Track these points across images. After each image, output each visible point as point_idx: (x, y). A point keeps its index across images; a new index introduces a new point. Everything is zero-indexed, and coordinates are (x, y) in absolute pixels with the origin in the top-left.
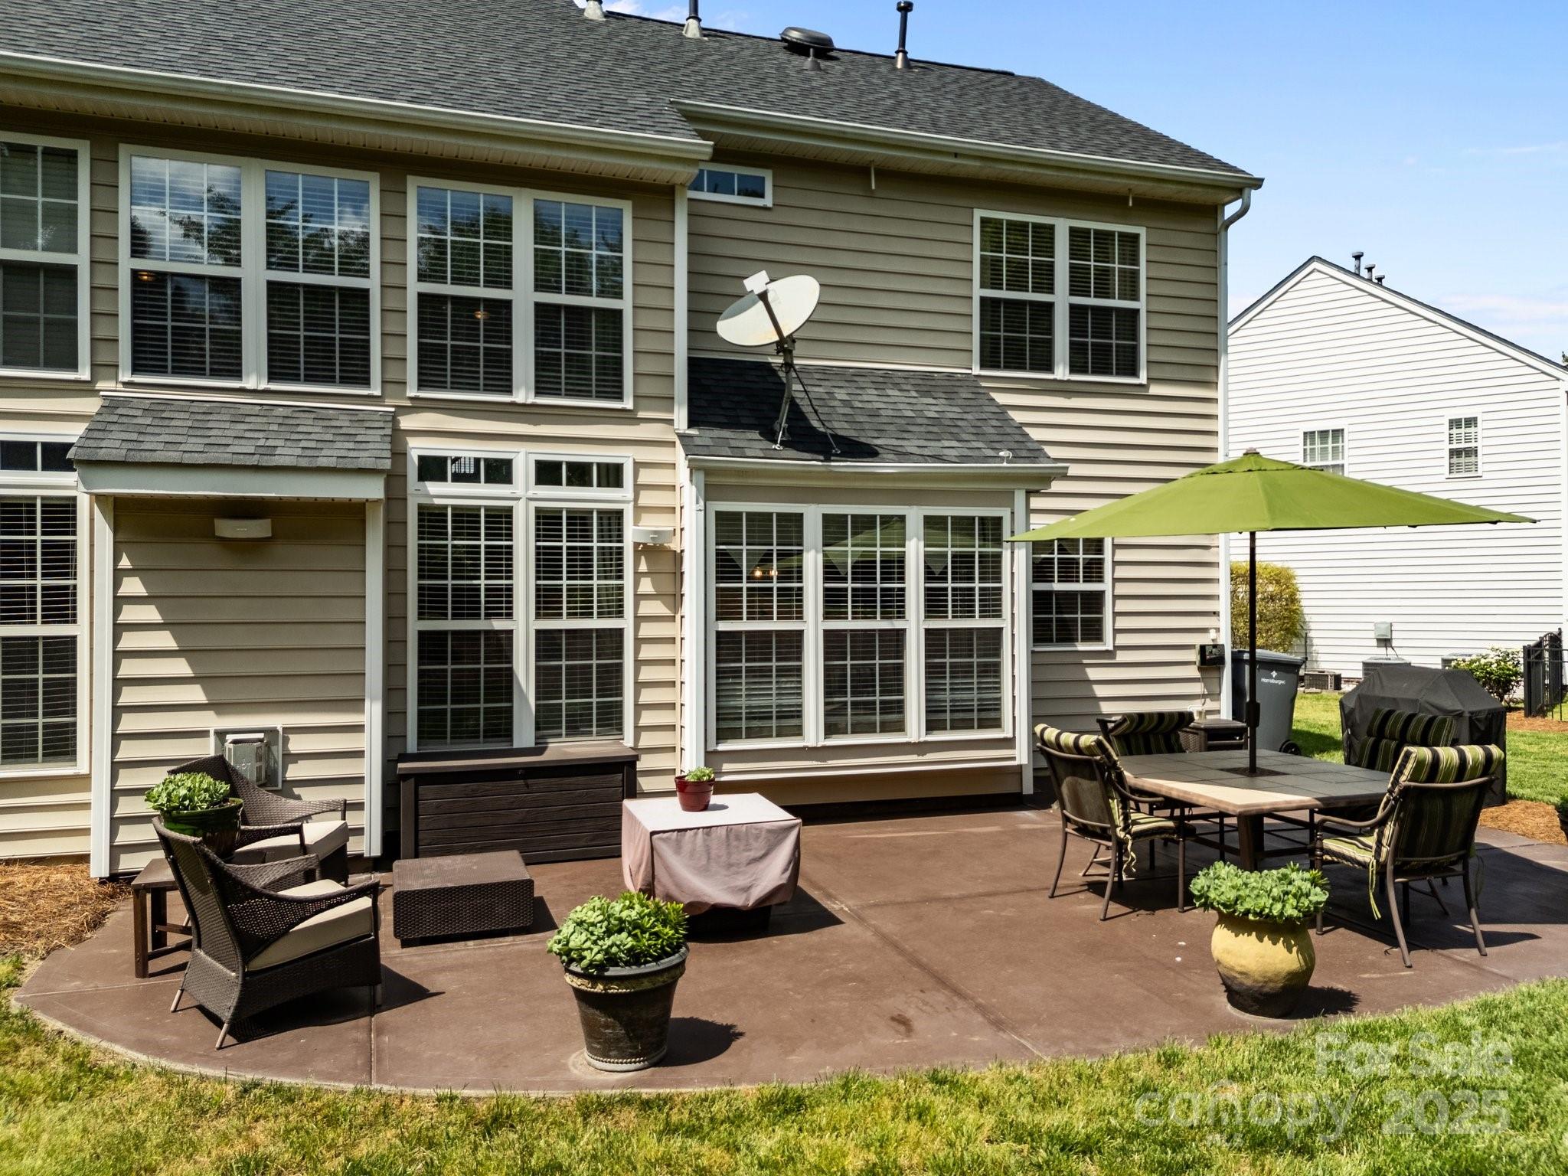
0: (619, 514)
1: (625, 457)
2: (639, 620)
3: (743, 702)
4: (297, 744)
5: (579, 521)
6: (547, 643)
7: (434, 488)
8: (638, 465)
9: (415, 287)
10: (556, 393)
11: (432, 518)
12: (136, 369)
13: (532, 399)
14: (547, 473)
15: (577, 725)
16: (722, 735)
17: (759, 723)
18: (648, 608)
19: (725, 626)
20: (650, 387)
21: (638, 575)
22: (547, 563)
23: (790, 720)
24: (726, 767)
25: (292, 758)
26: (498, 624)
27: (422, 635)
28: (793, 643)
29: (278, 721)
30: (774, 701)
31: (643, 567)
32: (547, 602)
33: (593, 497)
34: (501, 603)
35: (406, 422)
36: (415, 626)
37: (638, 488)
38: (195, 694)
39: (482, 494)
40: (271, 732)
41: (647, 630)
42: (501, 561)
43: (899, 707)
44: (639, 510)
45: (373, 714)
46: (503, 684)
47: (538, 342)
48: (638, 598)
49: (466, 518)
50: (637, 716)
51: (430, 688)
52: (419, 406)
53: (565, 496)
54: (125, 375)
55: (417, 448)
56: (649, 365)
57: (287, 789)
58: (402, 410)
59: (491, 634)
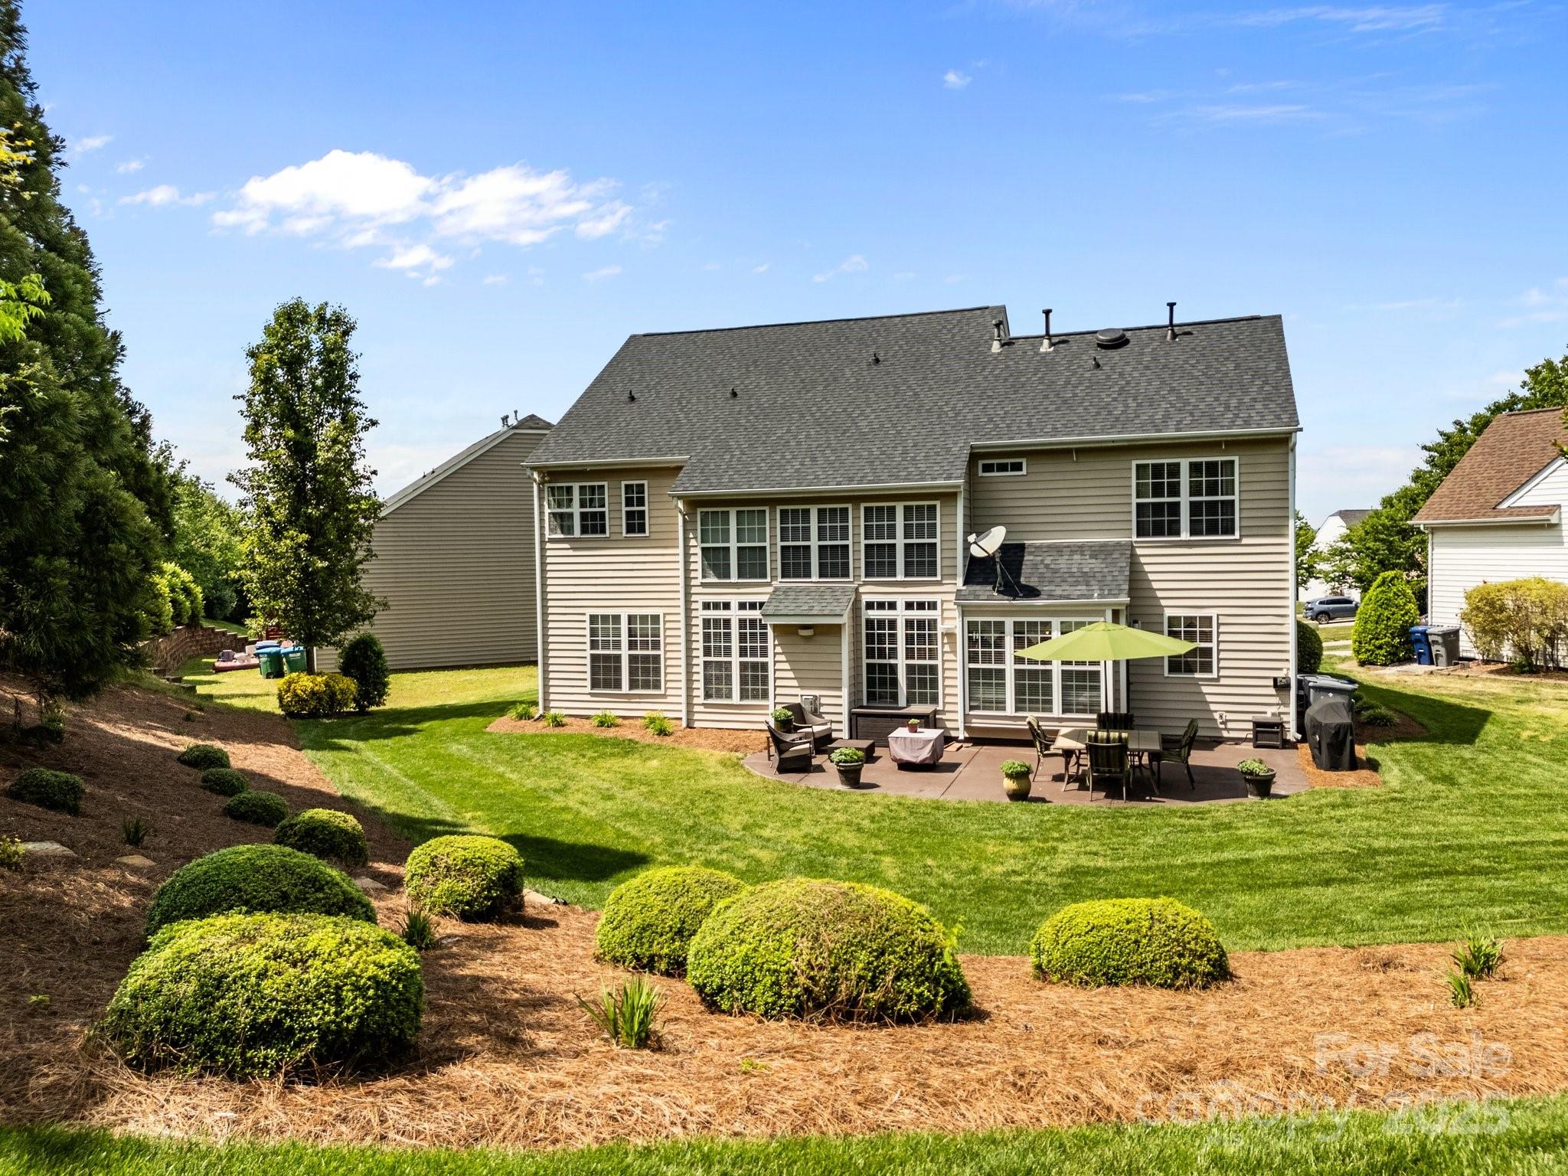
0: (935, 621)
1: (937, 598)
2: (944, 661)
3: (981, 696)
4: (823, 700)
5: (921, 624)
6: (910, 669)
7: (870, 612)
8: (943, 602)
9: (863, 542)
10: (912, 575)
11: (870, 623)
12: (783, 577)
13: (903, 579)
14: (909, 606)
15: (923, 700)
16: (972, 708)
17: (987, 704)
18: (947, 657)
19: (972, 666)
20: (947, 571)
21: (943, 644)
22: (909, 639)
23: (1000, 704)
24: (974, 721)
25: (821, 705)
26: (892, 661)
27: (868, 664)
28: (1001, 673)
29: (817, 693)
30: (994, 696)
31: (946, 641)
32: (910, 654)
33: (925, 614)
34: (893, 653)
35: (861, 590)
36: (865, 661)
37: (943, 610)
38: (795, 683)
39: (885, 614)
40: (815, 696)
41: (947, 665)
42: (893, 638)
43: (1050, 702)
44: (943, 619)
45: (845, 692)
46: (894, 683)
47: (906, 557)
48: (943, 653)
49: (881, 623)
50: (944, 698)
51: (871, 683)
52: (866, 583)
53: (916, 614)
54: (780, 579)
55: (865, 599)
56: (947, 563)
57: (820, 715)
58: (860, 585)
59: (891, 665)
